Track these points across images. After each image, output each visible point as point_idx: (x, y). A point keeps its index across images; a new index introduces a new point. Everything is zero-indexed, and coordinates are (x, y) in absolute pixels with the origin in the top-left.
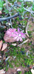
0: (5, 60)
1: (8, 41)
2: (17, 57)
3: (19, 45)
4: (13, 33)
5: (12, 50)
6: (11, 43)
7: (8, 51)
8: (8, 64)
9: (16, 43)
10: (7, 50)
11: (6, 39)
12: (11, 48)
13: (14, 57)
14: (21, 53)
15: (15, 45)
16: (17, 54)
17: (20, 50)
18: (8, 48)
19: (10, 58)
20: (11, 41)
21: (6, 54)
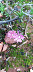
0: (6, 60)
1: (9, 42)
2: (17, 57)
3: (18, 46)
4: (13, 35)
5: (12, 51)
6: (11, 44)
7: (9, 52)
8: (8, 64)
9: (16, 44)
10: (7, 51)
11: (7, 40)
13: (14, 58)
14: (21, 54)
15: (15, 46)
16: (17, 55)
17: (20, 51)
18: (9, 49)
19: (10, 59)
20: (11, 43)
21: (6, 54)
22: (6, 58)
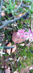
1: (17, 42)
3: (27, 45)
5: (22, 50)
7: (18, 52)
9: (24, 42)
12: (21, 49)
13: (25, 57)
14: (31, 52)
15: (23, 45)
16: (27, 54)
17: (29, 49)
18: (18, 49)
20: (20, 42)
22: (16, 59)
